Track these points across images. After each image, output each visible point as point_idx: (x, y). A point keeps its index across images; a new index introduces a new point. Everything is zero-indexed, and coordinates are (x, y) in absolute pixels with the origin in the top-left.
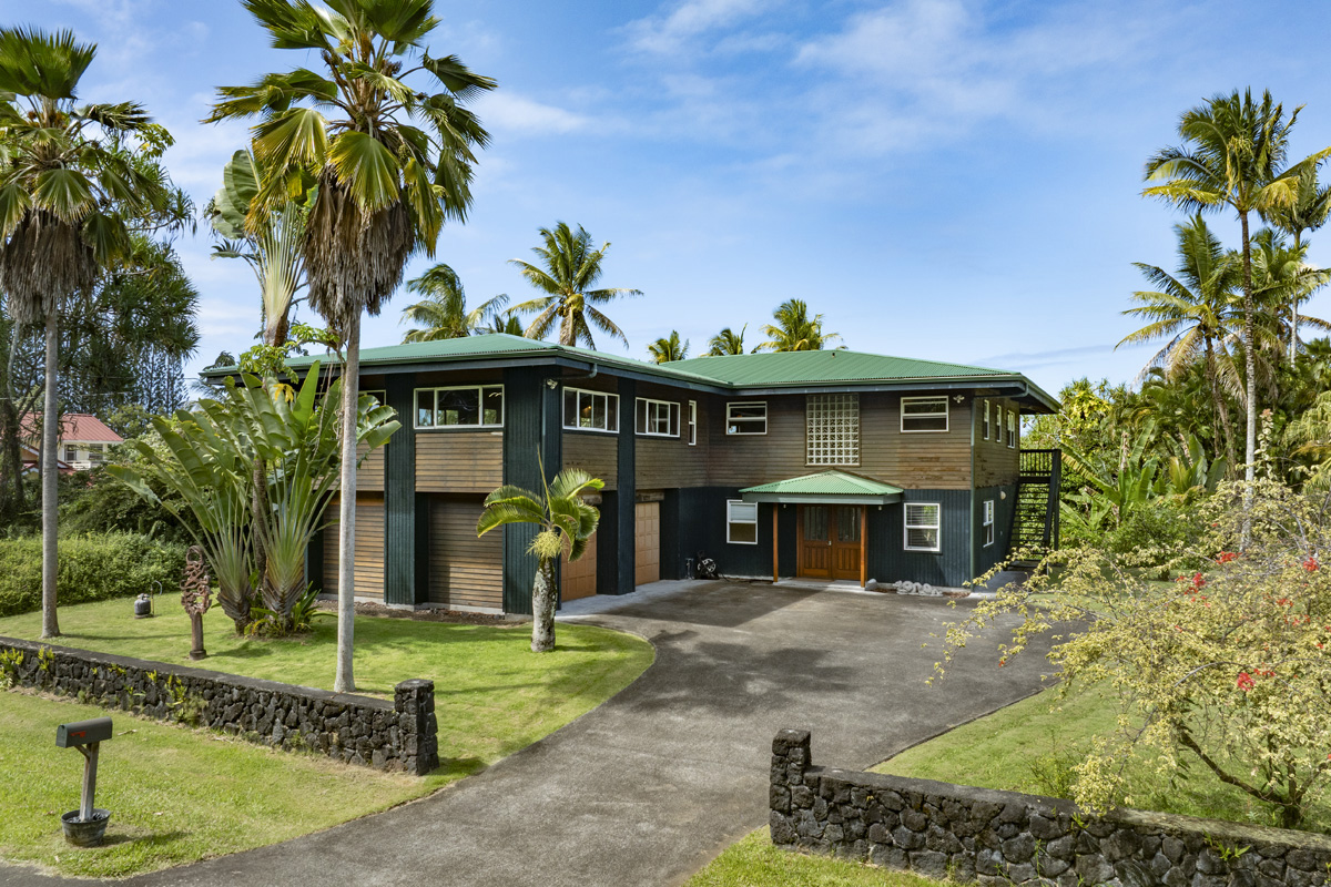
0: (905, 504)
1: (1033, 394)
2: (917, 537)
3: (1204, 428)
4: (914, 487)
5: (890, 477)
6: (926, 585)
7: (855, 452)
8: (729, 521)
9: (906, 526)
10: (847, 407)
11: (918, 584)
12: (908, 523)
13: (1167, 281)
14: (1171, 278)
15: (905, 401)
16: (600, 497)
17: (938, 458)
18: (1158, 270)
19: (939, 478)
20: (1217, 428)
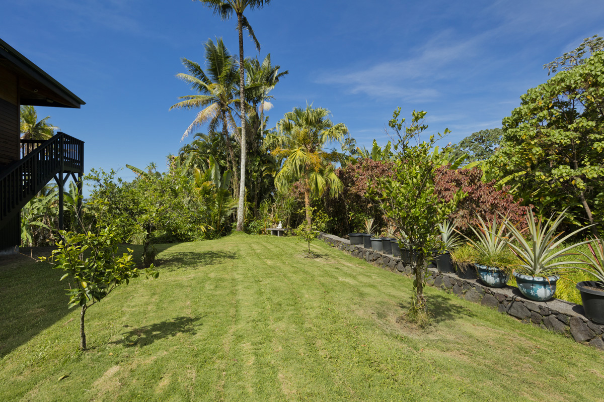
3: (222, 161)
20: (229, 162)
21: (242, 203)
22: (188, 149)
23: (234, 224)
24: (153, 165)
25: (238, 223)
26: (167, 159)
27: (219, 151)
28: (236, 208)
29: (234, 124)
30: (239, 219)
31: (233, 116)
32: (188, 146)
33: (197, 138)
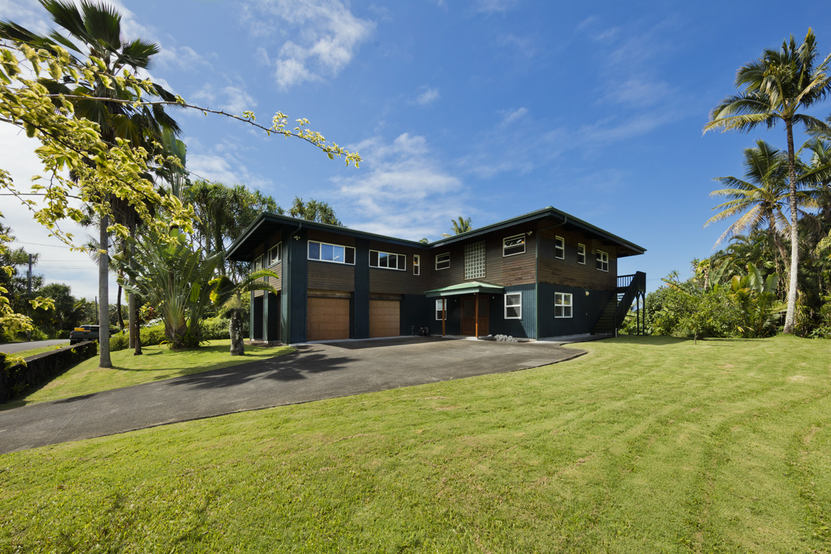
0: (505, 295)
1: (570, 222)
2: (512, 312)
3: (768, 263)
4: (509, 285)
5: (498, 281)
6: (510, 336)
7: (484, 271)
8: (437, 309)
9: (506, 306)
10: (481, 248)
11: (506, 336)
12: (507, 305)
13: (739, 184)
14: (741, 182)
15: (506, 240)
16: (350, 295)
17: (520, 268)
18: (731, 179)
19: (521, 279)
20: (778, 262)
21: (792, 307)
22: (721, 255)
23: (781, 327)
24: (675, 273)
25: (785, 326)
26: (691, 265)
27: (764, 252)
28: (786, 312)
29: (785, 221)
30: (786, 322)
31: (783, 213)
32: (721, 252)
33: (734, 241)
